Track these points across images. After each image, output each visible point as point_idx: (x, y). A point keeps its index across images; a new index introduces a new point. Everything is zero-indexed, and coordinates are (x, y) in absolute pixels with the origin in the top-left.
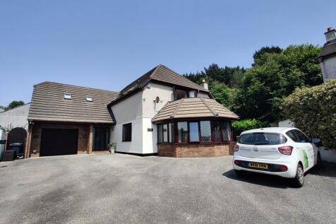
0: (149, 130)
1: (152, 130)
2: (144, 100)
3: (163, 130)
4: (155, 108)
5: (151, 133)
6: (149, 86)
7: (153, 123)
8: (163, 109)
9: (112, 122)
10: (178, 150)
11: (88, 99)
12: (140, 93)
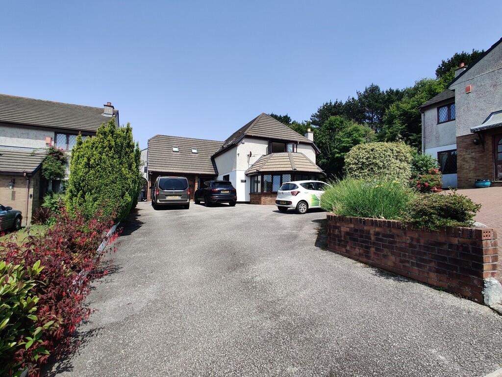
0: (242, 181)
1: (245, 181)
2: (238, 154)
3: (257, 182)
4: (248, 162)
5: (244, 183)
6: (243, 141)
7: (247, 175)
8: (257, 162)
9: (214, 173)
10: (263, 198)
11: (194, 151)
12: (235, 148)
